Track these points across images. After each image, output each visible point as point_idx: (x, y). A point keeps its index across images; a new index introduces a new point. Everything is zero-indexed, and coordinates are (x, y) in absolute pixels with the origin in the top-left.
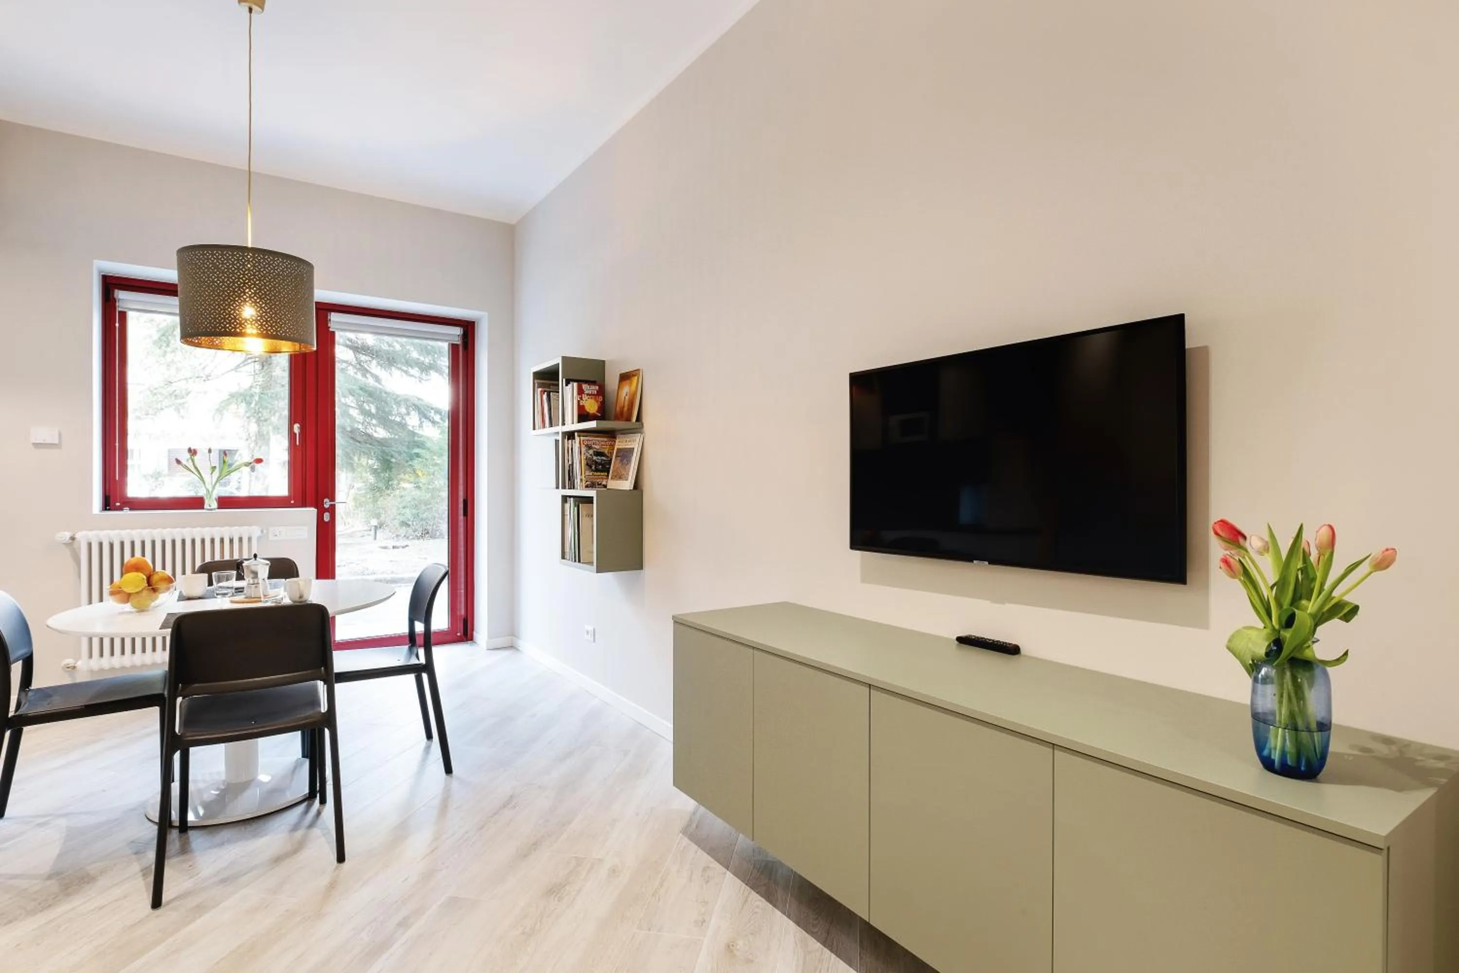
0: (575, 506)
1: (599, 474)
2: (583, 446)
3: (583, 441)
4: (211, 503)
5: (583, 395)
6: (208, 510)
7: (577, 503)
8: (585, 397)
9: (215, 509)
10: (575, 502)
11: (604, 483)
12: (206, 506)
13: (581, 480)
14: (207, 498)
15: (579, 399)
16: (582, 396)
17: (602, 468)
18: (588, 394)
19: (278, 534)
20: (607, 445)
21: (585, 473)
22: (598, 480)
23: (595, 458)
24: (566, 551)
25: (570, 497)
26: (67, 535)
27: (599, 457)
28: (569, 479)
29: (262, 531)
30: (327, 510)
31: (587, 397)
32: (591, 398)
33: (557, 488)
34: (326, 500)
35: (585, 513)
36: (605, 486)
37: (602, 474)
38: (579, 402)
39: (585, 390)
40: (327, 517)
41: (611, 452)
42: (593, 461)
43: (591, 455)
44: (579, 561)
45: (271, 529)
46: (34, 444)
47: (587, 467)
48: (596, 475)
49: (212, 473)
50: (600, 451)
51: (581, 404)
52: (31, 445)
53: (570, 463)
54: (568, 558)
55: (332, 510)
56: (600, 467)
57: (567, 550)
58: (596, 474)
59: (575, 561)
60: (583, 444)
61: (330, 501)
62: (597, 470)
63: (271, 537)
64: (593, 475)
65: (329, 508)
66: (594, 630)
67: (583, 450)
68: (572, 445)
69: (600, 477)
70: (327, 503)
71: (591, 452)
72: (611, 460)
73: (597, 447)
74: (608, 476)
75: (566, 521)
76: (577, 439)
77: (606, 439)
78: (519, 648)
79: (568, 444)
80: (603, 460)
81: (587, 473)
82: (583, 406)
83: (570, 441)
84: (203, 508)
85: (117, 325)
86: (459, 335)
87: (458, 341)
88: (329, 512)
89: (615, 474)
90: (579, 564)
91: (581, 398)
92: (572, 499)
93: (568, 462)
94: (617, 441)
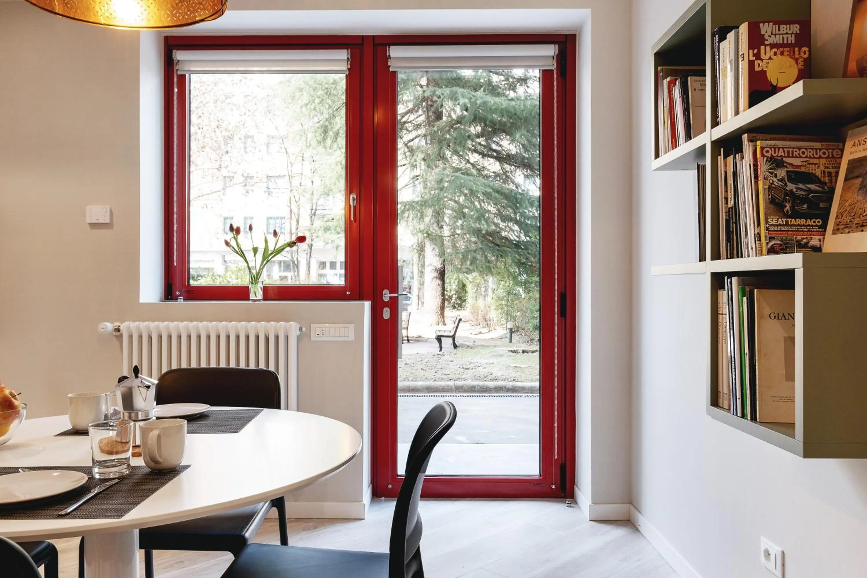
0: (744, 295)
1: (799, 221)
2: (761, 162)
3: (762, 148)
4: (256, 293)
5: (762, 48)
6: (254, 300)
7: (747, 289)
8: (766, 53)
9: (259, 300)
10: (742, 285)
11: (815, 242)
12: (252, 296)
13: (758, 237)
14: (252, 288)
15: (752, 58)
16: (759, 52)
17: (808, 208)
18: (772, 46)
19: (321, 334)
20: (820, 157)
21: (767, 222)
22: (799, 238)
23: (791, 186)
24: (720, 390)
25: (731, 275)
26: (109, 326)
27: (801, 186)
28: (729, 239)
29: (301, 329)
30: (386, 305)
31: (770, 53)
32: (782, 54)
33: (702, 258)
34: (386, 291)
35: (767, 311)
36: (818, 249)
37: (809, 222)
38: (751, 64)
39: (766, 37)
40: (386, 314)
41: (830, 174)
42: (786, 194)
43: (781, 180)
44: (754, 418)
45: (313, 326)
46: (90, 224)
47: (772, 206)
48: (794, 225)
49: (255, 256)
50: (803, 169)
51: (757, 69)
52: (88, 225)
53: (731, 203)
54: (726, 406)
55: (394, 304)
56: (805, 206)
57: (724, 388)
58: (793, 222)
59: (743, 416)
60: (763, 156)
61: (391, 293)
62: (795, 215)
63: (314, 338)
64: (787, 224)
65: (388, 302)
66: (783, 553)
67: (763, 167)
68: (735, 165)
69: (805, 229)
70: (387, 296)
71: (782, 173)
72: (832, 191)
73: (797, 162)
74: (824, 226)
75: (720, 328)
76: (747, 148)
77: (818, 145)
78: (640, 528)
79: (726, 165)
80: (810, 191)
81: (773, 221)
82: (763, 73)
83: (730, 159)
84: (248, 299)
85: (176, 90)
86: (553, 57)
87: (552, 65)
88: (388, 307)
89: (846, 219)
90: (753, 424)
91: (758, 56)
92: (734, 279)
93: (727, 203)
94: (849, 144)
